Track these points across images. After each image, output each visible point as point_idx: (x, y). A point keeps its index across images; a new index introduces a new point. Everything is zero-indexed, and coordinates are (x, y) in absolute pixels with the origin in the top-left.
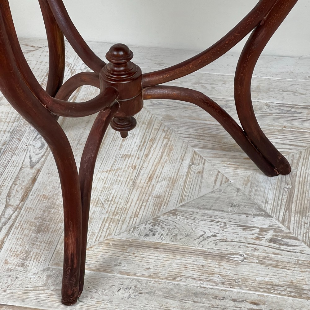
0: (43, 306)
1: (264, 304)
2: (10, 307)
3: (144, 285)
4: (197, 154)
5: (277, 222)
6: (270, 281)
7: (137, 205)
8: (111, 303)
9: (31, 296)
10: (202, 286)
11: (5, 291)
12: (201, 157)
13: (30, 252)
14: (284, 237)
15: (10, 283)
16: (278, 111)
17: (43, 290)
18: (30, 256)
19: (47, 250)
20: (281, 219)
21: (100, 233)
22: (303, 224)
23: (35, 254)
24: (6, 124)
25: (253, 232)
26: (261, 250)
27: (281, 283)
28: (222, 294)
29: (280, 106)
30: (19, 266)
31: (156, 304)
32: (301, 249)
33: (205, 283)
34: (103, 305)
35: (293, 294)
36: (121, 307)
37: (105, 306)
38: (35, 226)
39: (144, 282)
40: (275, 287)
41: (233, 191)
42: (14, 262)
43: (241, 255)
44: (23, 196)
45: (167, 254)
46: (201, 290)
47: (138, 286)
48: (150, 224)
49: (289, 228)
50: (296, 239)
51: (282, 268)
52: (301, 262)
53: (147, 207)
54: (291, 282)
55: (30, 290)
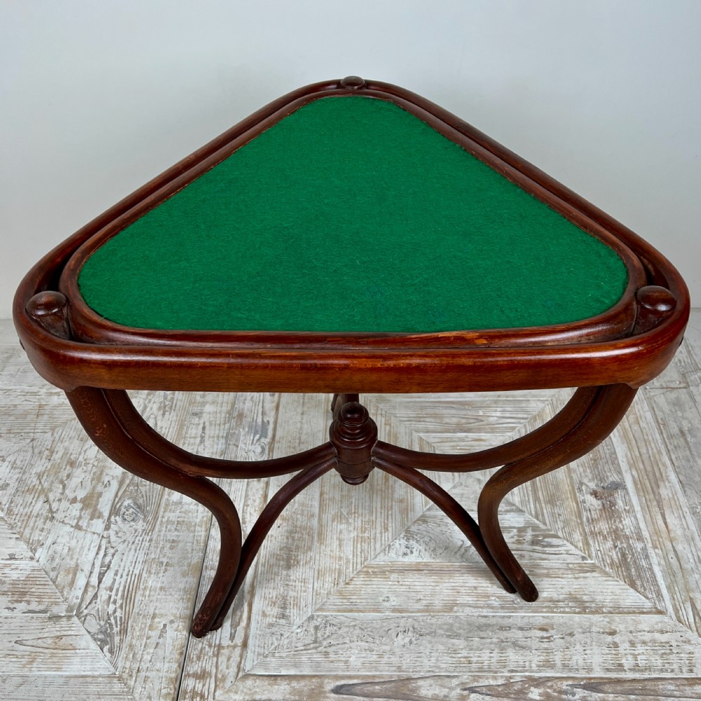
1: (553, 629)
2: (286, 678)
3: (422, 623)
4: (423, 440)
5: (530, 517)
6: (550, 596)
7: (383, 516)
8: (393, 654)
9: (304, 659)
10: (482, 614)
11: (273, 656)
12: (428, 443)
13: (287, 596)
14: (545, 536)
15: (276, 644)
17: (316, 648)
18: (288, 602)
19: (305, 591)
20: (533, 513)
21: (355, 559)
22: (557, 516)
23: (293, 599)
24: (217, 427)
25: (512, 534)
26: (527, 557)
27: (561, 597)
28: (506, 622)
30: (280, 618)
31: (441, 647)
32: (565, 548)
33: (484, 610)
34: (385, 660)
35: (577, 610)
36: (405, 658)
37: (388, 660)
38: (283, 560)
39: (421, 619)
40: (556, 603)
41: (475, 483)
42: (272, 613)
45: (433, 577)
46: (483, 621)
47: (416, 626)
48: (403, 538)
49: (545, 524)
50: (556, 536)
51: (555, 577)
52: (571, 566)
53: (394, 517)
54: (570, 594)
55: (302, 650)
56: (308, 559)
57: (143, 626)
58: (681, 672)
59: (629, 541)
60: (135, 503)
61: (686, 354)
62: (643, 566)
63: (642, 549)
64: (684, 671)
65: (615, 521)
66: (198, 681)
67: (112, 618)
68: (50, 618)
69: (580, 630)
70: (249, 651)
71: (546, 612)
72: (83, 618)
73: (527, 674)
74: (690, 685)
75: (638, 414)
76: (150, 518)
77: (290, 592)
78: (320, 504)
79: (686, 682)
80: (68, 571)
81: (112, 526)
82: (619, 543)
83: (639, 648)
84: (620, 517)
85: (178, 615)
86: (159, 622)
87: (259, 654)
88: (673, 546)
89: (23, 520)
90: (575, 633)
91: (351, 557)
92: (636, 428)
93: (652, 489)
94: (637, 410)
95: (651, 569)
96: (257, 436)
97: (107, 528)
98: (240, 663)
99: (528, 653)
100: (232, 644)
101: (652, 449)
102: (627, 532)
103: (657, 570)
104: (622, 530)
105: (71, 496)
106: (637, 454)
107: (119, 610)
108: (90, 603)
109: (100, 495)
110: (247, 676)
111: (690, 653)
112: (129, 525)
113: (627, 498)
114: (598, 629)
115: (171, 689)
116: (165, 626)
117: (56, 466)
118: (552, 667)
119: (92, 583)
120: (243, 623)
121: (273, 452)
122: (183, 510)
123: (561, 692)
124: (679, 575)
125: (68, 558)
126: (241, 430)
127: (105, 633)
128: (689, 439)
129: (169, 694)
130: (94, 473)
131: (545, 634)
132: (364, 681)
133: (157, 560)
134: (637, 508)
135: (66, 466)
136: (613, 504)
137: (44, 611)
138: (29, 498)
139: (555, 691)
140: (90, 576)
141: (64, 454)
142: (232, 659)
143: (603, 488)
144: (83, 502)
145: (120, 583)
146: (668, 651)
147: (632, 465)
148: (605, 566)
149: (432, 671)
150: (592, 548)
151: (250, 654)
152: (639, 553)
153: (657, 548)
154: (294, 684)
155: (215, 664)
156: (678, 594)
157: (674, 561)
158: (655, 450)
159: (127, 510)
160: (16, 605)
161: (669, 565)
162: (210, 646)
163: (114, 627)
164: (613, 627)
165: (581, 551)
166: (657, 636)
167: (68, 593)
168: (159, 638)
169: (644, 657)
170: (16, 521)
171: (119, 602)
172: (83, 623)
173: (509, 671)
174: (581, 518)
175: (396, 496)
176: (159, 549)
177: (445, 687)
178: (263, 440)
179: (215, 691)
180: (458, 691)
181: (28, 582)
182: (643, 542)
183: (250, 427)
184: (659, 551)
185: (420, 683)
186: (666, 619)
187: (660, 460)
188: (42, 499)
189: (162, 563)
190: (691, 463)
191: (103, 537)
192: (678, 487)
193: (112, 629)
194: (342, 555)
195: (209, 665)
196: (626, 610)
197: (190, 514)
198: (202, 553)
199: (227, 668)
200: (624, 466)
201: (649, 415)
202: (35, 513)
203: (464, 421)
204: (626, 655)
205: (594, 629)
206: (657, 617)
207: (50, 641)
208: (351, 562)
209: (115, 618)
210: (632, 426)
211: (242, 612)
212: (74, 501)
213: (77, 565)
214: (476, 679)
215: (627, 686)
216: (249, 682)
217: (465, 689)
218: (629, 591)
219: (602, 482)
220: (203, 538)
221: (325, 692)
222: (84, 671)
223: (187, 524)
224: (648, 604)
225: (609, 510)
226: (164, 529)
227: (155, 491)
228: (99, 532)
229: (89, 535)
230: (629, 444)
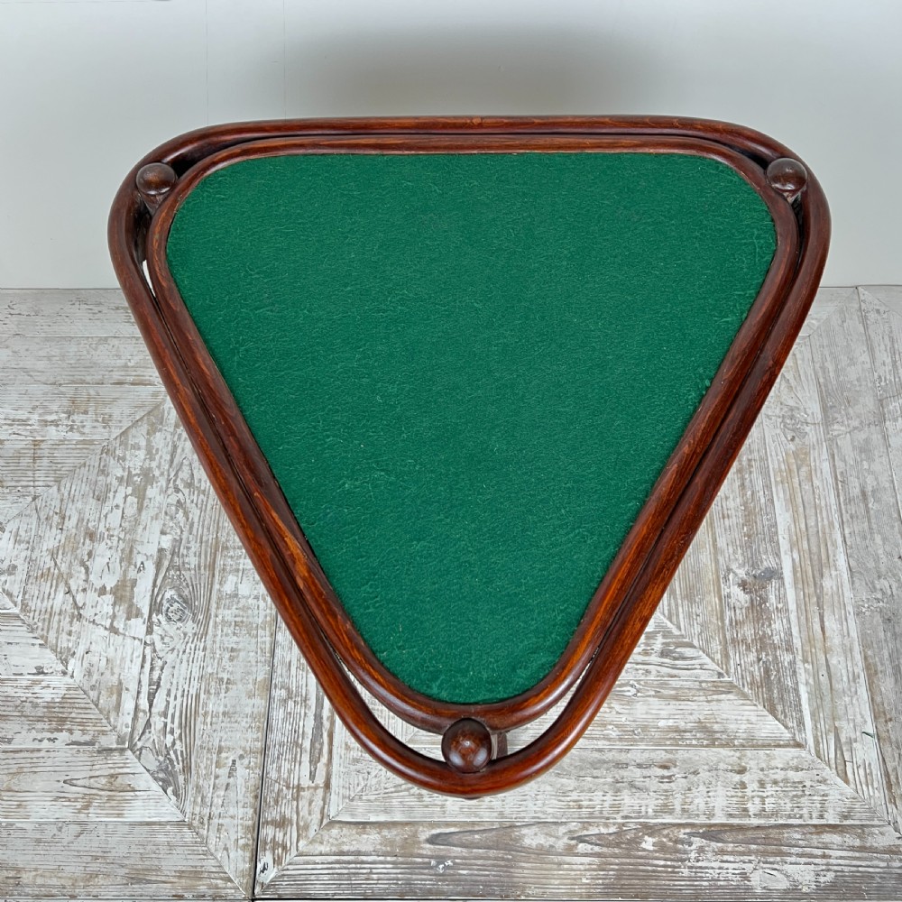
0: (415, 818)
1: (675, 766)
2: (376, 825)
5: (662, 617)
6: (674, 724)
9: (395, 802)
10: (597, 748)
11: (360, 799)
14: (678, 645)
15: (363, 784)
17: (407, 789)
20: (666, 612)
22: (695, 617)
26: (654, 672)
27: (689, 726)
28: (623, 757)
31: (549, 788)
32: (700, 662)
33: (599, 743)
35: (705, 742)
36: (508, 801)
37: (489, 804)
40: (682, 734)
43: (632, 686)
46: (598, 755)
49: (679, 628)
50: (691, 645)
51: (684, 700)
52: (704, 685)
54: (700, 722)
55: (392, 792)
57: (209, 762)
58: (811, 818)
59: (776, 652)
60: (180, 596)
61: (891, 367)
62: (788, 685)
63: (790, 663)
64: (814, 816)
65: (763, 625)
66: (278, 829)
67: (171, 752)
68: (99, 752)
69: (706, 767)
70: (333, 794)
71: (669, 745)
72: (138, 753)
73: (642, 820)
74: (818, 833)
75: (813, 464)
76: (201, 617)
79: (813, 830)
80: (110, 690)
81: (155, 628)
82: (764, 654)
83: (769, 789)
84: (769, 619)
85: (248, 749)
86: (227, 758)
87: (344, 797)
88: (826, 660)
89: (44, 620)
90: (700, 770)
92: (807, 487)
93: (814, 579)
94: (812, 461)
95: (796, 690)
97: (150, 631)
98: (324, 808)
99: (645, 795)
100: (313, 785)
101: (823, 519)
102: (776, 639)
103: (803, 690)
104: (770, 637)
105: (98, 585)
106: (803, 526)
107: (178, 742)
108: (143, 733)
109: (134, 583)
110: (332, 823)
111: (823, 795)
112: (175, 627)
113: (782, 589)
114: (726, 766)
115: (249, 839)
116: (234, 761)
117: (72, 540)
118: (671, 812)
119: (142, 707)
120: (324, 759)
122: (240, 605)
123: (676, 842)
124: (828, 698)
125: (108, 673)
127: (165, 770)
128: (870, 505)
129: (247, 845)
130: (123, 550)
131: (666, 773)
132: (462, 830)
133: (215, 676)
134: (792, 606)
135: (84, 540)
136: (764, 600)
137: (91, 743)
138: (46, 588)
139: (670, 840)
140: (137, 697)
141: (78, 520)
142: (314, 803)
143: (755, 577)
144: (114, 594)
145: (175, 705)
146: (800, 793)
147: (794, 545)
148: (743, 685)
149: (538, 818)
150: (732, 662)
151: (334, 797)
152: (786, 668)
153: (808, 662)
154: (385, 832)
155: (295, 809)
156: (822, 723)
157: (824, 680)
158: (826, 522)
159: (172, 606)
160: (56, 735)
161: (818, 684)
162: (288, 788)
163: (175, 763)
164: (743, 764)
165: (718, 665)
166: (791, 774)
167: (116, 720)
168: (229, 777)
169: (772, 800)
170: (36, 620)
171: (177, 732)
172: (139, 759)
173: (623, 817)
174: (723, 621)
176: (216, 661)
177: (551, 836)
179: (298, 842)
180: (565, 840)
181: (65, 705)
182: (793, 653)
184: (809, 667)
185: (525, 831)
186: (804, 753)
187: (830, 536)
188: (62, 588)
189: (222, 679)
190: (867, 541)
191: (145, 643)
192: (846, 576)
193: (173, 767)
195: (289, 812)
196: (760, 742)
197: (250, 612)
198: (269, 666)
199: (310, 814)
200: (784, 545)
201: (826, 466)
202: (56, 609)
204: (753, 797)
205: (722, 766)
206: (794, 751)
207: (104, 781)
209: (175, 752)
210: (803, 484)
211: (322, 744)
212: (102, 591)
213: (120, 683)
214: (586, 825)
215: (749, 834)
216: (335, 831)
217: (573, 839)
218: (767, 718)
219: (754, 569)
220: (268, 646)
221: (420, 842)
222: (149, 817)
223: (246, 626)
224: (787, 735)
225: (758, 610)
226: (219, 632)
227: (203, 577)
228: (140, 637)
229: (129, 641)
230: (795, 511)
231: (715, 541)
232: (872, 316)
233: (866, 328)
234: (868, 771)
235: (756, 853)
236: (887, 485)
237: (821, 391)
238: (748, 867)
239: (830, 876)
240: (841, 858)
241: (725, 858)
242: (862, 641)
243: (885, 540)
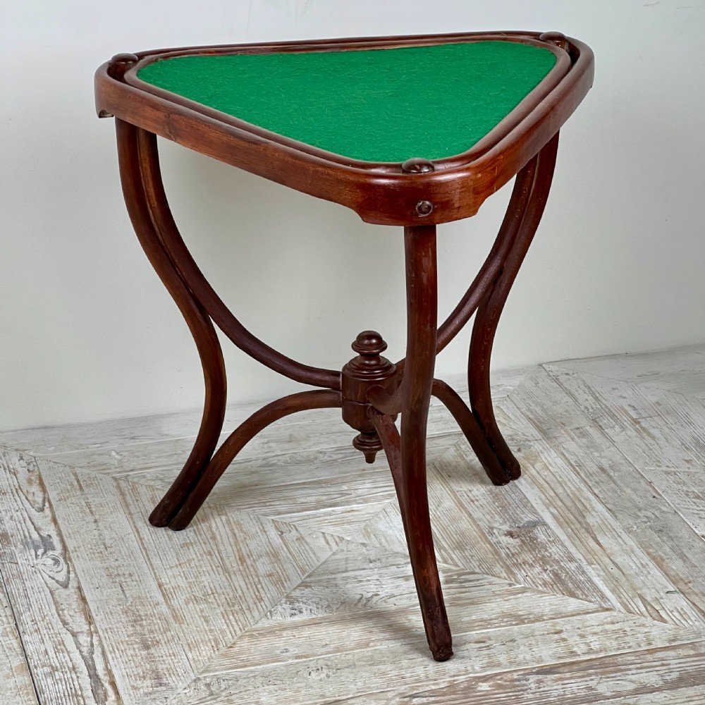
1: (490, 640)
3: (336, 661)
4: (278, 521)
6: (479, 618)
7: (251, 590)
8: (312, 687)
10: (405, 643)
12: (285, 523)
13: (157, 669)
14: (460, 575)
16: (340, 456)
17: (215, 699)
18: (161, 674)
19: (178, 662)
21: (231, 628)
22: (470, 557)
23: (165, 670)
27: (493, 616)
29: (338, 450)
30: (157, 687)
31: (366, 674)
32: (487, 581)
33: (406, 640)
34: (303, 693)
35: (514, 623)
36: (326, 688)
37: (307, 692)
38: (136, 643)
39: (333, 658)
40: (489, 622)
41: (359, 547)
42: (145, 685)
44: (86, 618)
45: (336, 626)
47: (330, 664)
48: (286, 603)
49: (457, 566)
50: (474, 573)
51: (481, 604)
52: (497, 592)
53: (266, 588)
54: (503, 613)
56: (170, 638)
58: (640, 646)
59: (559, 563)
61: (594, 401)
62: (581, 580)
63: (577, 568)
64: (642, 645)
65: (540, 551)
69: (522, 636)
71: (479, 629)
73: (471, 675)
74: (651, 653)
77: (160, 667)
78: (163, 594)
79: (646, 653)
82: (548, 567)
83: (590, 638)
84: (545, 547)
88: (611, 560)
90: (516, 639)
91: (225, 627)
92: (546, 473)
93: (577, 520)
94: (543, 459)
95: (590, 580)
96: (40, 552)
101: (569, 488)
102: (557, 557)
103: (597, 581)
104: (550, 557)
106: (552, 494)
111: (646, 633)
113: (549, 531)
114: (541, 633)
118: (499, 665)
120: (112, 698)
121: (71, 561)
123: (512, 681)
124: (624, 579)
126: (13, 548)
128: (612, 474)
131: (483, 645)
134: (563, 537)
136: (533, 539)
139: (506, 681)
143: (519, 527)
146: (622, 635)
147: (549, 504)
148: (536, 586)
149: (362, 692)
150: (519, 576)
152: (574, 571)
153: (593, 564)
156: (625, 594)
157: (615, 572)
158: (573, 489)
161: (610, 574)
164: (558, 628)
165: (506, 579)
166: (608, 627)
169: (597, 643)
173: (451, 677)
174: (499, 555)
175: (261, 571)
177: (381, 700)
178: (50, 553)
180: (397, 699)
182: (576, 562)
183: (25, 544)
184: (596, 566)
185: (352, 701)
186: (615, 614)
187: (581, 496)
190: (619, 493)
192: (607, 515)
194: (212, 628)
196: (569, 614)
200: (539, 507)
201: (559, 461)
203: (324, 498)
204: (576, 644)
205: (537, 633)
206: (605, 614)
208: (228, 631)
210: (541, 473)
211: (105, 690)
214: (414, 688)
215: (583, 665)
217: (405, 697)
218: (569, 600)
219: (515, 523)
220: (15, 645)
224: (593, 606)
225: (531, 544)
230: (540, 487)
231: (470, 515)
232: (563, 378)
233: (560, 385)
234: (682, 613)
235: (596, 674)
236: (622, 461)
237: (535, 423)
238: (591, 684)
239: (675, 675)
240: (680, 663)
241: (565, 682)
242: (641, 546)
243: (635, 490)
